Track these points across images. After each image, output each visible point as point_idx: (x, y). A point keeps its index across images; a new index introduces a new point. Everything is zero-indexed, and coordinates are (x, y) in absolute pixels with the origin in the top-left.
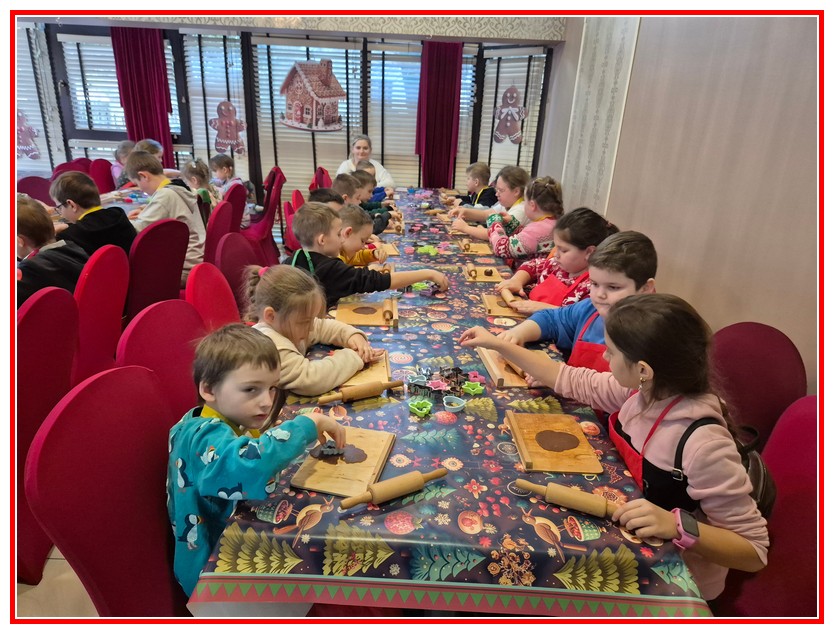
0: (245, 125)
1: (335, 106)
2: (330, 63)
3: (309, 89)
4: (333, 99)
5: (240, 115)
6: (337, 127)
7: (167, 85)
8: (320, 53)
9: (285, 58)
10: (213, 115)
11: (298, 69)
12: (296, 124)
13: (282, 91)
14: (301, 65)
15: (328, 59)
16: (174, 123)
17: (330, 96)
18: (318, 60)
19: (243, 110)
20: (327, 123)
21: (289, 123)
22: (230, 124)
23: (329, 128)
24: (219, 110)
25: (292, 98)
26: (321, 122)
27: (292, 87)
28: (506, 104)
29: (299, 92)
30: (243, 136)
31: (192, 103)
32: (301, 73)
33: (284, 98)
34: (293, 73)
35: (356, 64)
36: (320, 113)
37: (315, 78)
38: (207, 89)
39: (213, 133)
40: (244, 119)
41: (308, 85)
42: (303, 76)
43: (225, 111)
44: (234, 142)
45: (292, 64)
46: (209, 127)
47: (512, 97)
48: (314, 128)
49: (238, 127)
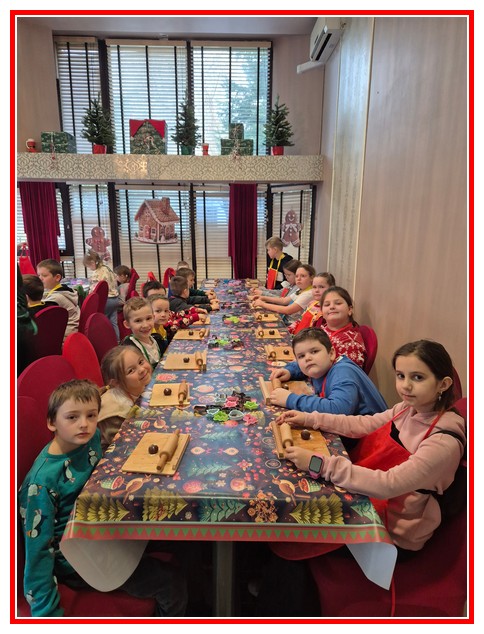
0: (111, 242)
1: (172, 227)
2: (168, 199)
3: (155, 217)
4: (171, 223)
5: (108, 235)
6: (174, 241)
7: (57, 218)
8: (161, 194)
9: (138, 198)
10: (89, 236)
11: (147, 204)
12: (147, 240)
13: (136, 219)
14: (149, 201)
15: (167, 197)
16: (61, 242)
17: (169, 221)
18: (160, 198)
19: (109, 232)
20: (167, 238)
21: (141, 239)
22: (100, 242)
23: (168, 242)
24: (93, 233)
25: (142, 223)
26: (163, 238)
27: (142, 216)
28: (288, 222)
29: (148, 219)
30: (109, 249)
31: (74, 229)
32: (149, 207)
33: (137, 223)
34: (144, 207)
35: (186, 200)
36: (162, 232)
37: (159, 209)
38: (85, 219)
40: (110, 238)
41: (153, 214)
42: (150, 209)
43: (97, 233)
45: (143, 201)
47: (292, 217)
48: (158, 242)
49: (106, 243)
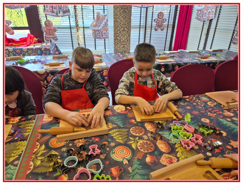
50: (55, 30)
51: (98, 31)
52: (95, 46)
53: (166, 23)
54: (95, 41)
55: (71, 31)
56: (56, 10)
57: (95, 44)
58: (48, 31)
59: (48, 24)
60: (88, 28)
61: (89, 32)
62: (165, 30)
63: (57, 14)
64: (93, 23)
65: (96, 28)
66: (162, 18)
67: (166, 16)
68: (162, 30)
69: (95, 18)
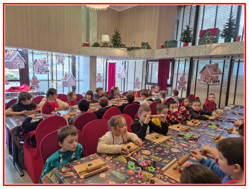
1: (217, 77)
4: (217, 75)
5: (186, 79)
6: (217, 84)
7: (169, 71)
8: (214, 62)
10: (179, 79)
11: (206, 66)
12: (203, 82)
13: (200, 73)
15: (217, 63)
16: (169, 81)
17: (216, 74)
18: (214, 64)
20: (214, 82)
21: (201, 82)
22: (183, 82)
23: (214, 84)
25: (203, 75)
26: (212, 82)
27: (203, 72)
29: (206, 73)
30: (186, 85)
31: (174, 76)
32: (207, 67)
33: (200, 75)
34: (205, 68)
36: (212, 79)
37: (212, 69)
38: (179, 73)
39: (178, 84)
40: (187, 81)
41: (209, 71)
42: (208, 68)
43: (182, 78)
44: (183, 87)
45: (204, 65)
46: (177, 83)
48: (209, 84)
49: (185, 83)
50: (38, 82)
51: (65, 82)
52: (63, 91)
53: (102, 79)
54: (63, 88)
55: (49, 82)
56: (41, 71)
57: (63, 90)
58: (34, 83)
59: (34, 78)
60: (60, 80)
61: (60, 83)
62: (102, 82)
63: (41, 73)
64: (63, 78)
65: (64, 81)
66: (100, 76)
67: (102, 75)
68: (101, 82)
69: (64, 75)
